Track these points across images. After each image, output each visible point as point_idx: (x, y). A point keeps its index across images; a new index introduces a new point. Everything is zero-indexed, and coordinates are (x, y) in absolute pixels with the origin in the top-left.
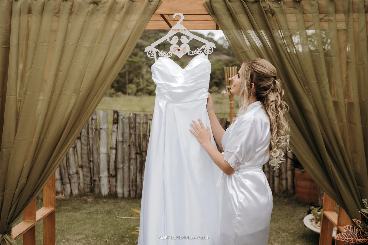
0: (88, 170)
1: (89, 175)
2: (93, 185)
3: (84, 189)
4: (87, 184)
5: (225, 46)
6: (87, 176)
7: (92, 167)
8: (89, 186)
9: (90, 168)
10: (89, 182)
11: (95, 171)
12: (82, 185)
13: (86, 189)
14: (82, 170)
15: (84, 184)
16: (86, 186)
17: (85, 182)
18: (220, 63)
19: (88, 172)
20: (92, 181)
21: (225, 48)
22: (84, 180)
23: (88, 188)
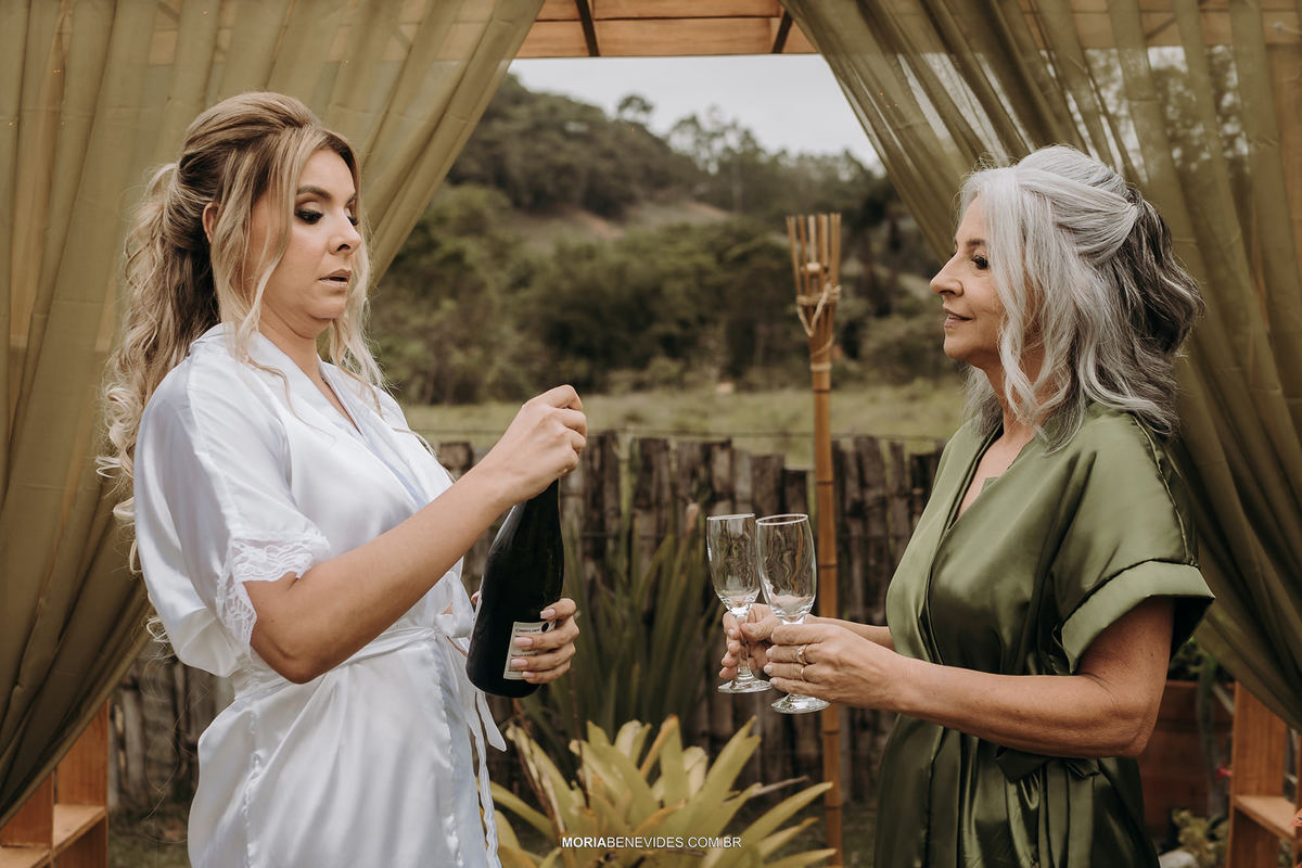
0: (165, 700)
1: (167, 720)
2: (184, 767)
3: (145, 785)
4: (161, 765)
5: (707, 162)
6: (159, 728)
7: (180, 685)
8: (168, 773)
9: (172, 691)
10: (168, 757)
11: (195, 705)
12: (135, 769)
13: (154, 784)
14: (139, 700)
15: (146, 761)
16: (153, 773)
17: (151, 754)
18: (686, 244)
19: (164, 707)
20: (183, 750)
21: (706, 173)
22: (146, 743)
23: (162, 779)
